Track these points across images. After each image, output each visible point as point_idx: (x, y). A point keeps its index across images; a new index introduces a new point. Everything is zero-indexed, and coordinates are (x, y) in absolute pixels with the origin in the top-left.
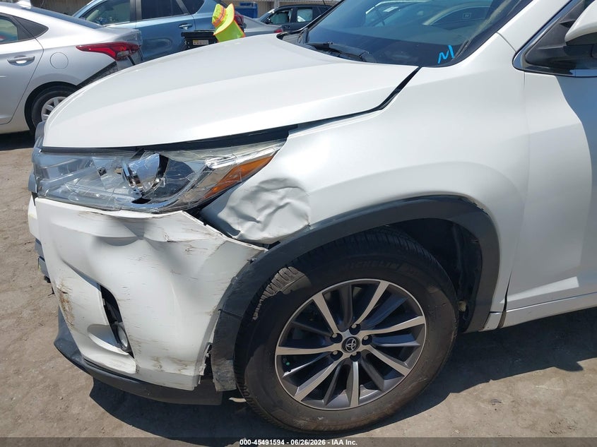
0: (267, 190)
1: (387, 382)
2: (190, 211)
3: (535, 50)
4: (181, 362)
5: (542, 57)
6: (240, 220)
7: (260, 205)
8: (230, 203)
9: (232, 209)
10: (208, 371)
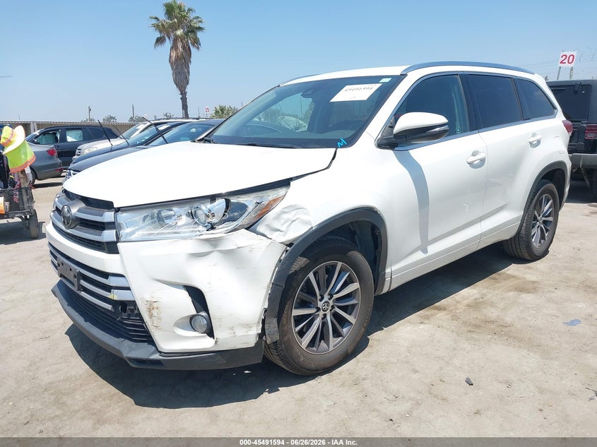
0: (285, 213)
1: (345, 330)
2: (247, 229)
3: (381, 139)
4: (248, 326)
5: (385, 142)
6: (272, 232)
7: (283, 222)
8: (266, 222)
9: (267, 225)
10: (263, 329)
